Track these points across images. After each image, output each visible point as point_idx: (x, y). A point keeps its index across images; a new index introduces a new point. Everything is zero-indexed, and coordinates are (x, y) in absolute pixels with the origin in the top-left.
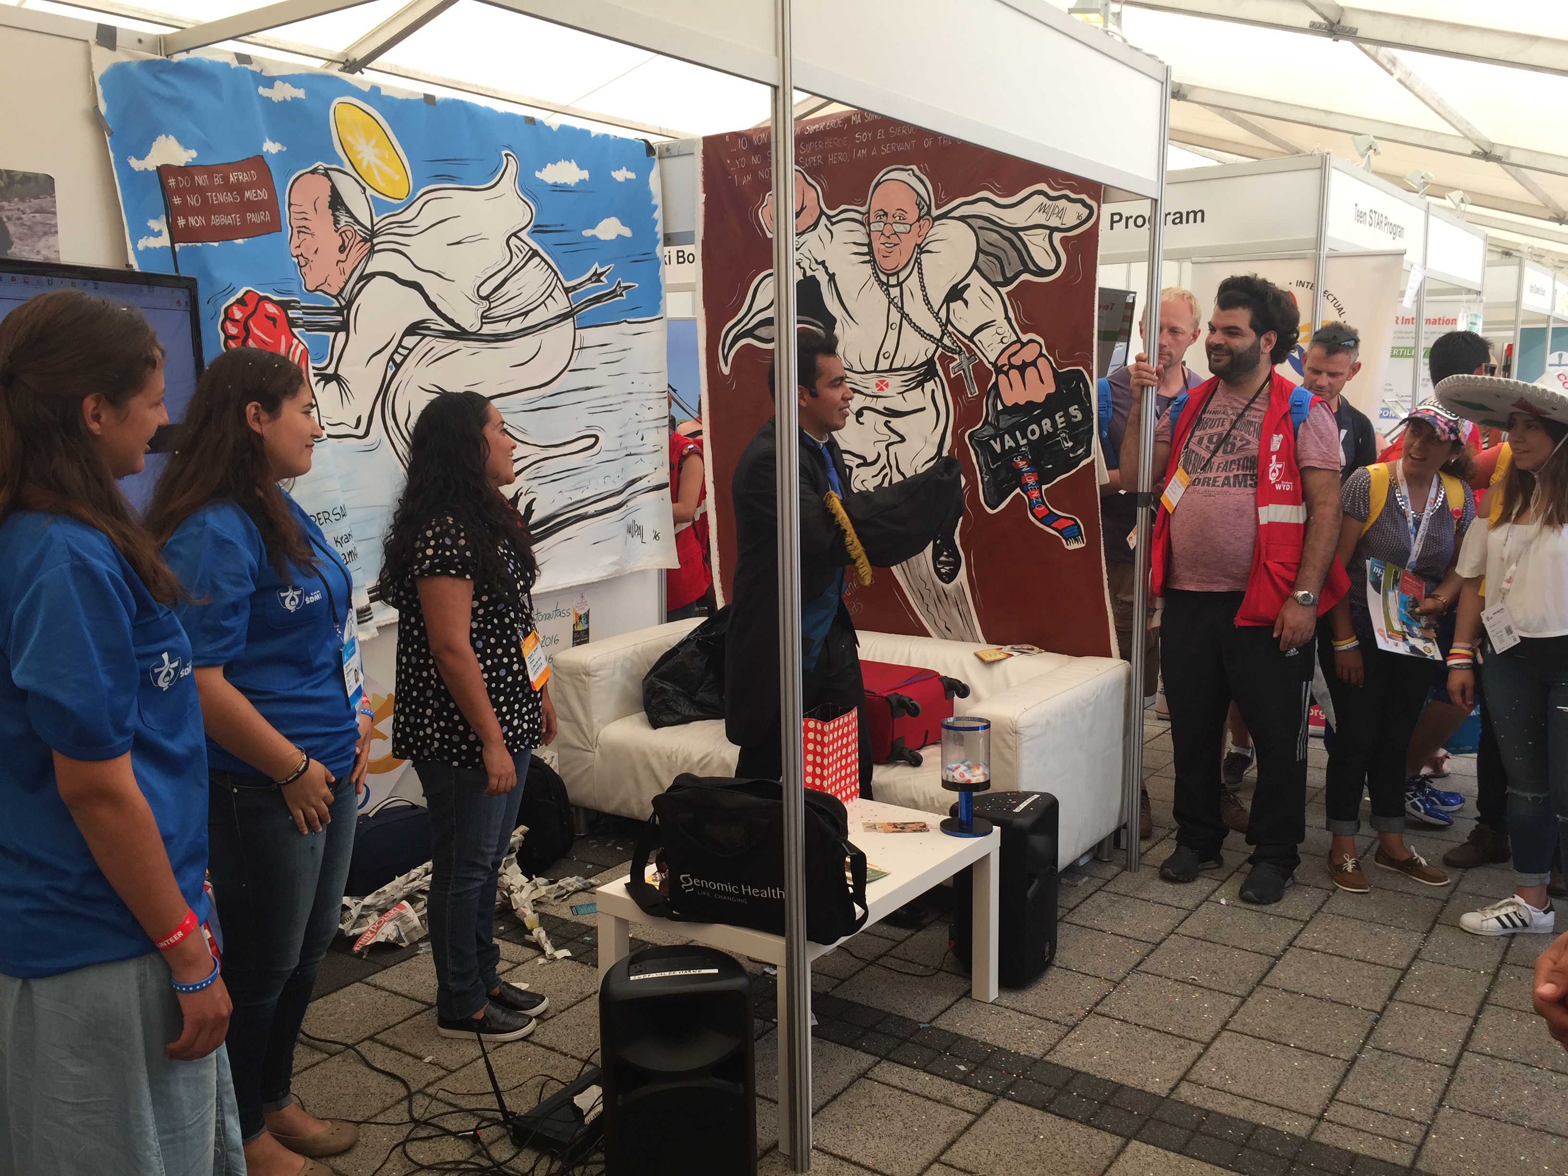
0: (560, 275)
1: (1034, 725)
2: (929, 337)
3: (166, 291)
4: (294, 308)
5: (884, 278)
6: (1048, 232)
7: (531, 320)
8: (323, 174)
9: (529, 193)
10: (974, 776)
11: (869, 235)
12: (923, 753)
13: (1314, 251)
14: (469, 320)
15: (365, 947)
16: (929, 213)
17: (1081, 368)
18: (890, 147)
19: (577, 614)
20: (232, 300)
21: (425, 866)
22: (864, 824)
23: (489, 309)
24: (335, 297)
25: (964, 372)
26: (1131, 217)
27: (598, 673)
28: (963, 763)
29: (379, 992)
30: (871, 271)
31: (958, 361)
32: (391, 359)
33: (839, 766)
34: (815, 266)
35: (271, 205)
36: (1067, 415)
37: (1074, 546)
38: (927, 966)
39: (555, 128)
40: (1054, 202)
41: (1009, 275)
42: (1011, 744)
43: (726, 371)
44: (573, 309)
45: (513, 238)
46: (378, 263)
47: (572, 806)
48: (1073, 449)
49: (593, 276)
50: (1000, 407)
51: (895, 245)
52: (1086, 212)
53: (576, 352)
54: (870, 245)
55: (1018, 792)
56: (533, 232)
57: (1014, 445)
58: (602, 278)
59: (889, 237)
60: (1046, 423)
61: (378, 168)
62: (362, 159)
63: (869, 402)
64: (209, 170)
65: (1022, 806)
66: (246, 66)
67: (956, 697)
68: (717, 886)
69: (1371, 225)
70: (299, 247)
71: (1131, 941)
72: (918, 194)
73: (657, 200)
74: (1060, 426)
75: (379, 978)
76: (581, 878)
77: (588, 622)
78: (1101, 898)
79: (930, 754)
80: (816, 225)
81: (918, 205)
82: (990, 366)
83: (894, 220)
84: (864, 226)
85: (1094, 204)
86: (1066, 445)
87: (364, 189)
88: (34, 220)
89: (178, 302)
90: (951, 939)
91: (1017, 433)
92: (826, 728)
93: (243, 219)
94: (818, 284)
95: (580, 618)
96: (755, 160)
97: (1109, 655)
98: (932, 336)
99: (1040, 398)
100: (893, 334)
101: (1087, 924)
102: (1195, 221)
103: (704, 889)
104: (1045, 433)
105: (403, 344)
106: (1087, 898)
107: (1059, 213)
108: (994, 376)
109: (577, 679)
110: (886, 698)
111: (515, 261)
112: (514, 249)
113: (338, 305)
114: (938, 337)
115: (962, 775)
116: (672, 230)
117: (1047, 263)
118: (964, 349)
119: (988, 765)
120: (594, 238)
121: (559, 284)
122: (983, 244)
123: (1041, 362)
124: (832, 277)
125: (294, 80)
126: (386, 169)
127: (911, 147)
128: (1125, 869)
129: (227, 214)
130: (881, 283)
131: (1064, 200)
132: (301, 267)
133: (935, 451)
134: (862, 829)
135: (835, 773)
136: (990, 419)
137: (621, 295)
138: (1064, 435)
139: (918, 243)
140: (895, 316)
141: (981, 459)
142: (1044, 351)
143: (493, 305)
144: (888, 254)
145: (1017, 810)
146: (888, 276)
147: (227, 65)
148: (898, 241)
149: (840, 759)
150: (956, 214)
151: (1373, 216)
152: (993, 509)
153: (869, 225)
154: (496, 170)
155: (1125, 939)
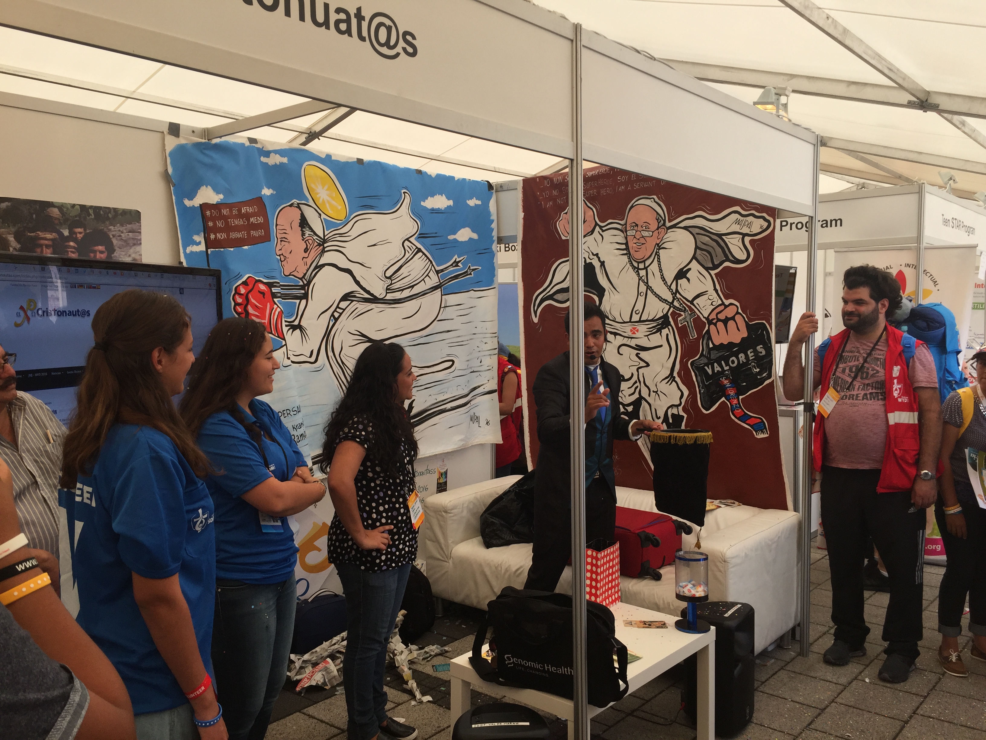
0: (434, 263)
1: (737, 556)
2: (665, 301)
3: (203, 278)
4: (276, 286)
5: (636, 264)
6: (741, 236)
7: (416, 290)
8: (296, 207)
9: (418, 215)
10: (697, 592)
11: (626, 238)
12: (662, 571)
13: (916, 245)
14: (379, 290)
15: (303, 688)
16: (664, 224)
17: (764, 322)
18: (639, 185)
19: (439, 472)
20: (240, 282)
21: (342, 635)
22: (624, 621)
23: (391, 284)
24: (301, 279)
25: (688, 323)
26: (794, 223)
27: (452, 511)
28: (690, 582)
29: (311, 720)
30: (627, 260)
31: (684, 316)
32: (332, 315)
33: (607, 581)
34: (591, 257)
35: (266, 226)
36: (756, 352)
37: (761, 436)
38: (666, 719)
39: (433, 176)
40: (745, 218)
41: (716, 263)
42: (721, 569)
43: (536, 320)
44: (441, 283)
45: (406, 241)
46: (327, 258)
47: (434, 597)
48: (760, 373)
49: (453, 263)
50: (711, 346)
51: (643, 244)
52: (765, 224)
53: (442, 309)
54: (626, 244)
55: (727, 602)
56: (418, 238)
57: (720, 370)
58: (459, 264)
59: (639, 239)
60: (742, 356)
61: (328, 202)
62: (320, 197)
63: (626, 341)
64: (230, 206)
65: (730, 613)
66: (254, 145)
67: (683, 534)
68: (529, 664)
69: (953, 227)
70: (281, 250)
71: (804, 707)
72: (657, 213)
73: (494, 217)
74: (751, 358)
75: (311, 710)
76: (439, 647)
77: (446, 477)
78: (782, 674)
79: (667, 572)
80: (592, 232)
81: (657, 220)
82: (704, 320)
83: (642, 229)
84: (623, 233)
85: (771, 220)
86: (755, 370)
87: (320, 215)
88: (129, 237)
89: (210, 284)
90: (682, 700)
91: (723, 362)
92: (599, 556)
93: (249, 234)
94: (594, 267)
95: (442, 475)
96: (555, 193)
97: (785, 508)
98: (666, 301)
99: (737, 340)
100: (641, 299)
101: (775, 693)
102: (836, 226)
103: (521, 665)
104: (741, 362)
105: (339, 306)
106: (774, 674)
107: (748, 224)
108: (707, 326)
109: (439, 514)
110: (638, 534)
111: (407, 255)
112: (407, 248)
113: (303, 284)
114: (671, 301)
115: (689, 591)
116: (502, 234)
117: (741, 255)
118: (687, 309)
119: (707, 585)
120: (455, 240)
121: (433, 268)
122: (699, 244)
123: (738, 318)
124: (603, 264)
125: (281, 152)
126: (334, 203)
127: (653, 185)
128: (799, 654)
129: (239, 231)
130: (634, 267)
131: (751, 217)
132: (281, 261)
133: (669, 373)
134: (623, 624)
135: (604, 585)
136: (704, 353)
137: (471, 274)
138: (753, 364)
139: (658, 243)
140: (643, 288)
141: (699, 378)
142: (740, 311)
143: (393, 282)
144: (639, 250)
145: (726, 615)
146: (638, 263)
147: (243, 144)
148: (645, 242)
149: (608, 576)
150: (681, 225)
151: (954, 221)
152: (707, 410)
153: (626, 232)
154: (398, 201)
155: (800, 705)
